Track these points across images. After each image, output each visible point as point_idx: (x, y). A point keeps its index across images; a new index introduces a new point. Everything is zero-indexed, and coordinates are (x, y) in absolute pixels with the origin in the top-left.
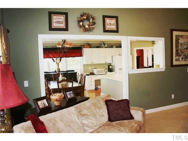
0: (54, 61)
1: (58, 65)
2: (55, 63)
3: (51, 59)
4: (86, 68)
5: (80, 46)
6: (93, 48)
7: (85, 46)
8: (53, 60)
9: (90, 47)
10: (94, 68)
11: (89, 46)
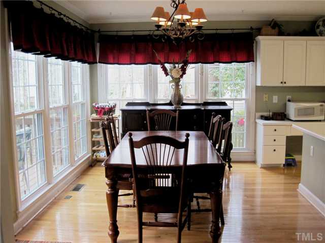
0: (167, 74)
1: (177, 85)
2: (169, 78)
3: (159, 67)
4: (265, 97)
5: (249, 31)
6: (289, 35)
7: (263, 31)
8: (165, 69)
9: (281, 34)
10: (288, 97)
11: (277, 30)
